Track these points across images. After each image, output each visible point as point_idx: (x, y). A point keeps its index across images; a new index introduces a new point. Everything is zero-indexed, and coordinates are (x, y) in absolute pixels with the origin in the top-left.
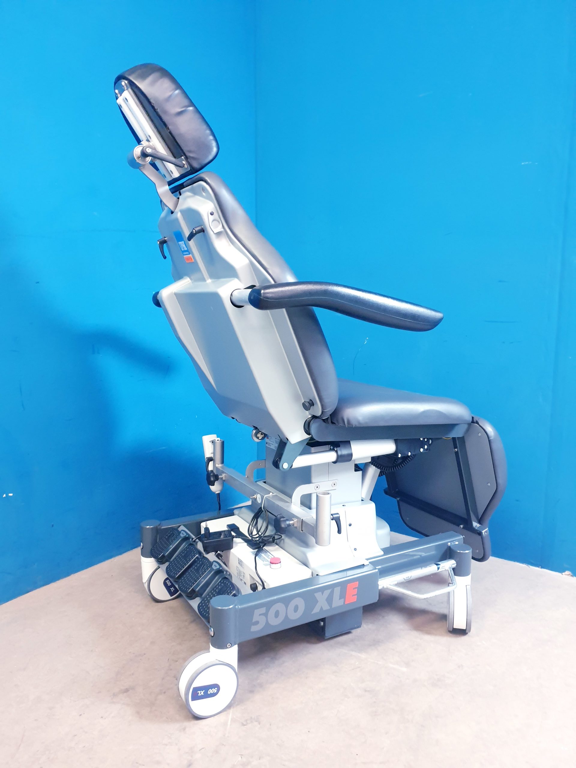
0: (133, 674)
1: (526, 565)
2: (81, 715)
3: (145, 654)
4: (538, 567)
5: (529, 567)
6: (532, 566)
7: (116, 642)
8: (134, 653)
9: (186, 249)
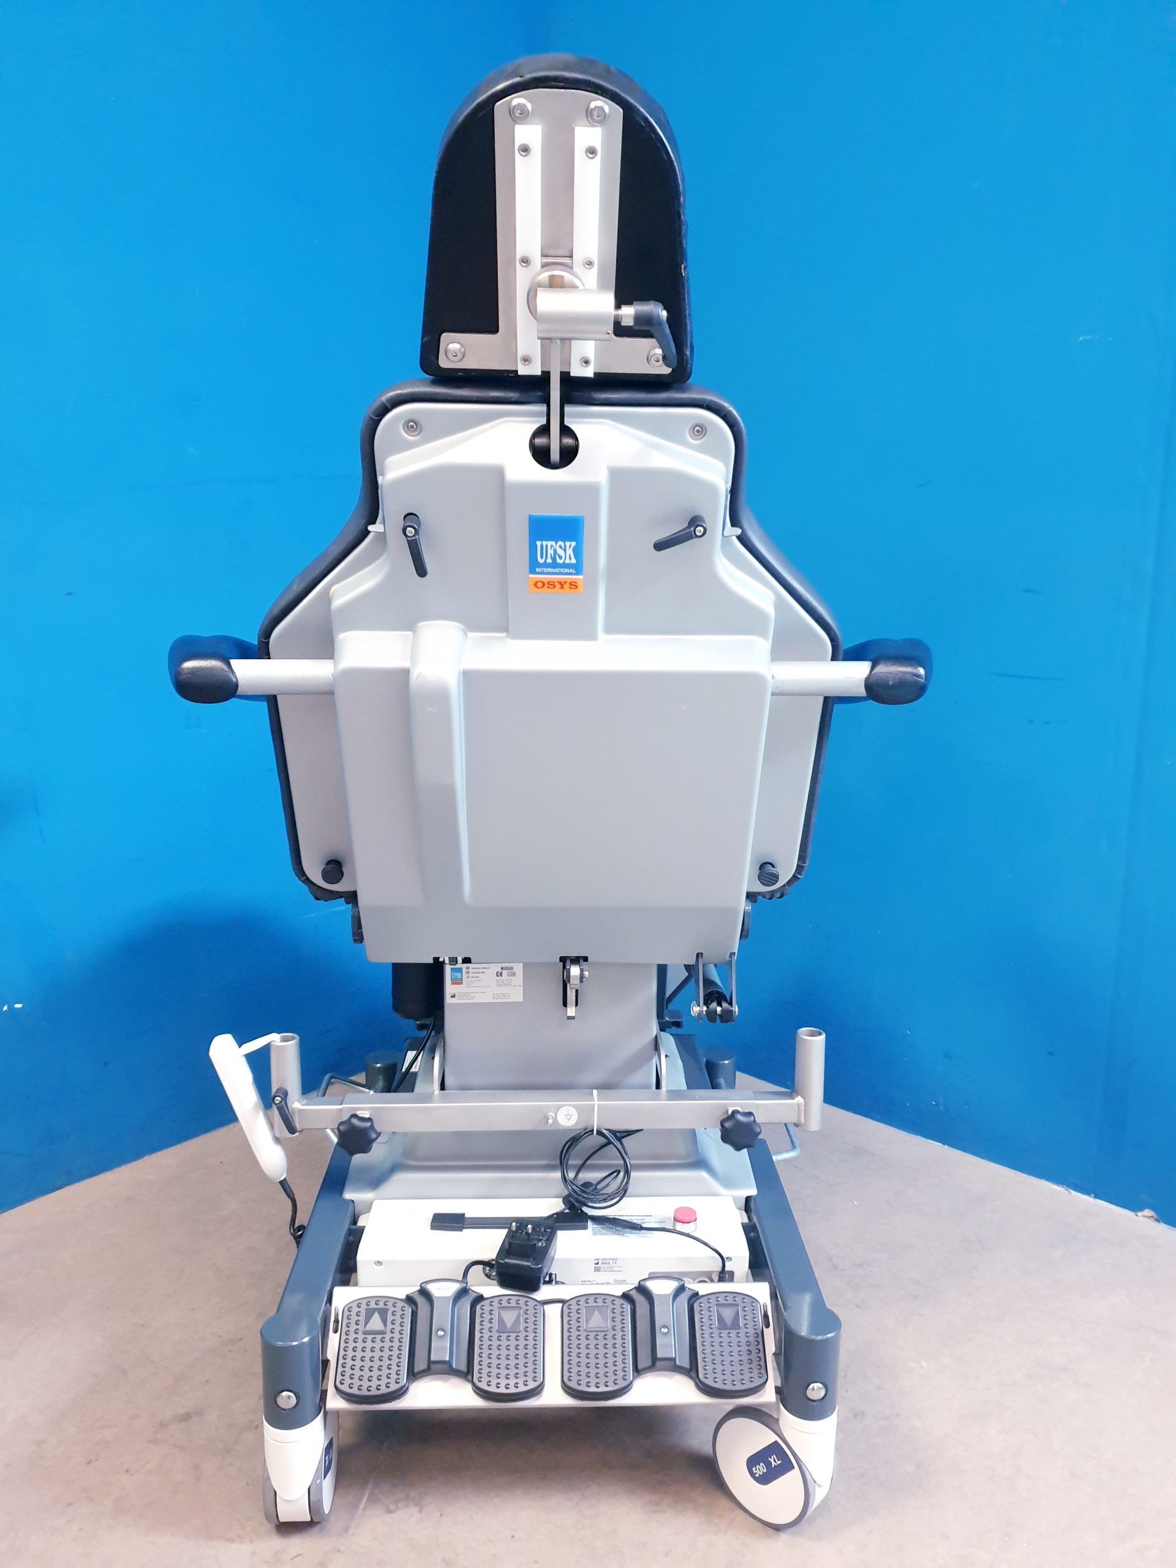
0: (208, 1382)
1: (1063, 1187)
2: (89, 1463)
3: (240, 1340)
4: (1089, 1195)
5: (1070, 1193)
6: (1075, 1191)
7: (193, 1309)
8: (220, 1336)
9: (574, 561)
